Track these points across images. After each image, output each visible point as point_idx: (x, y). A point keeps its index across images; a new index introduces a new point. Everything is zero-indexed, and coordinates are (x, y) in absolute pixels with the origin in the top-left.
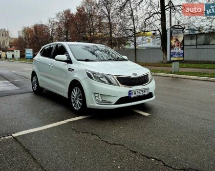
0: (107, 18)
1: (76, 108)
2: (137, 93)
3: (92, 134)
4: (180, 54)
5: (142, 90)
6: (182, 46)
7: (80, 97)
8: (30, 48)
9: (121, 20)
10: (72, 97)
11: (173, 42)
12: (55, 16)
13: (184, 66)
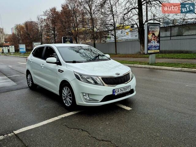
0: (89, 15)
1: (66, 105)
2: (120, 91)
3: (82, 130)
4: (156, 47)
5: (124, 88)
6: (158, 40)
7: (70, 95)
8: (23, 43)
9: (102, 16)
10: (63, 95)
11: (150, 36)
12: (43, 14)
13: (160, 57)
